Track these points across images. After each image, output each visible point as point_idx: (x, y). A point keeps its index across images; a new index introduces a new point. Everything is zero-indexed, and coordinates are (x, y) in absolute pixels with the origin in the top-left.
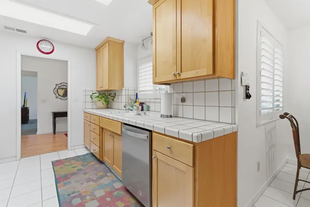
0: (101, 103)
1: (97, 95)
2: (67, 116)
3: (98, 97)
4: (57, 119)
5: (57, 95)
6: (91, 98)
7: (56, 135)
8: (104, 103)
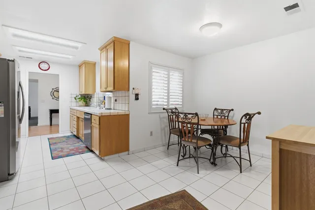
0: (82, 103)
1: (80, 97)
2: (58, 113)
3: (79, 98)
4: (53, 114)
5: (53, 97)
6: (75, 99)
7: (52, 126)
8: (84, 102)
